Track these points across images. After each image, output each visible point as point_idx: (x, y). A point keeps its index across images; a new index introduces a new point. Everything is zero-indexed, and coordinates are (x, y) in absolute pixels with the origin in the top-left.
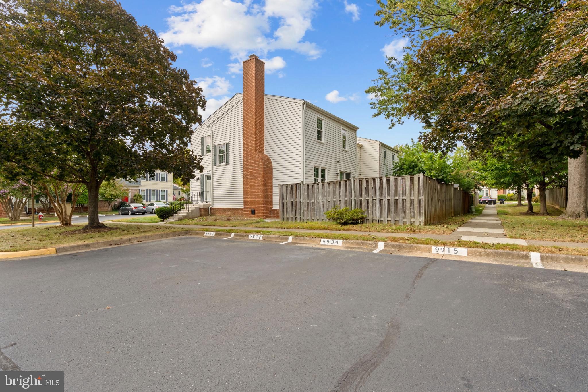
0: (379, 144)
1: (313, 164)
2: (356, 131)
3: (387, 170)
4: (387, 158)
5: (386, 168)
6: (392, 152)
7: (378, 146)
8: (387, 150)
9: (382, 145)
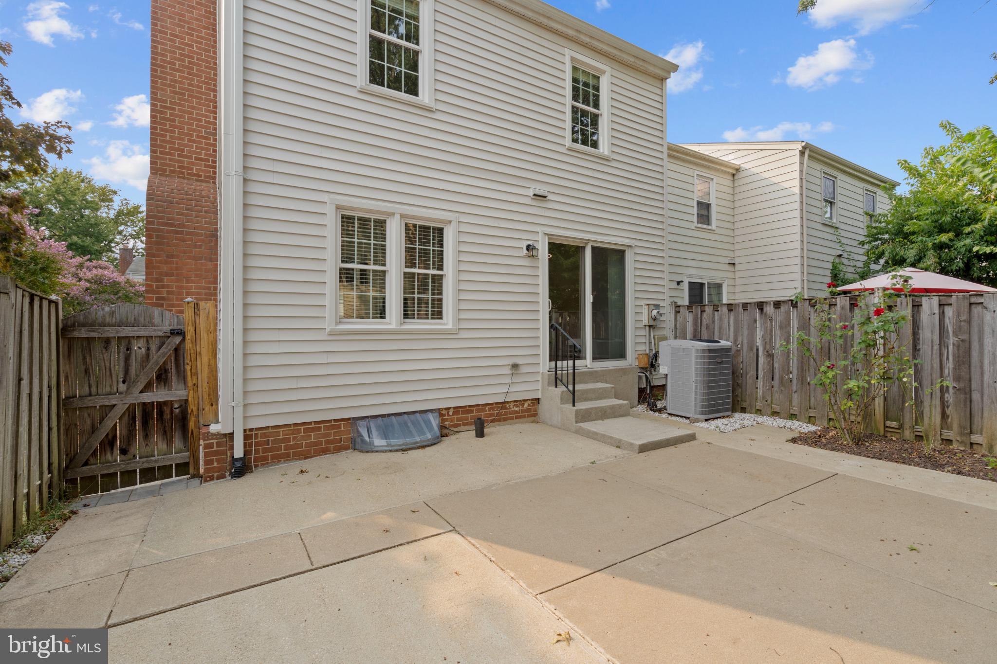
0: (802, 153)
1: (325, 198)
2: (663, 80)
3: (838, 246)
4: (840, 205)
5: (834, 238)
6: (862, 185)
7: (797, 159)
8: (841, 176)
9: (810, 152)
